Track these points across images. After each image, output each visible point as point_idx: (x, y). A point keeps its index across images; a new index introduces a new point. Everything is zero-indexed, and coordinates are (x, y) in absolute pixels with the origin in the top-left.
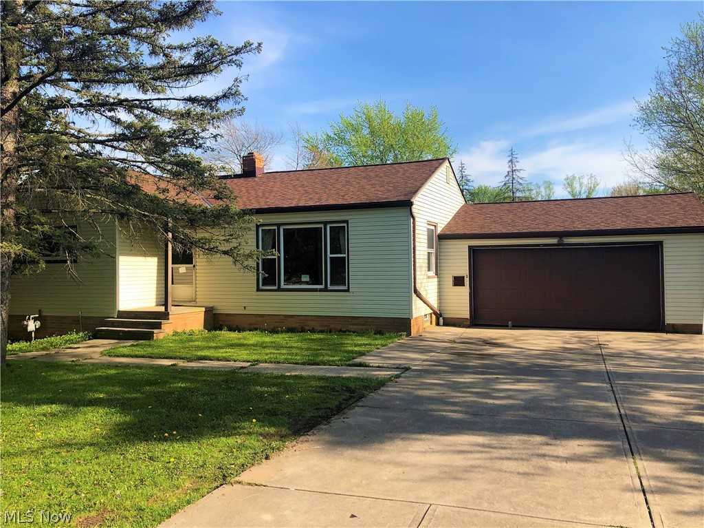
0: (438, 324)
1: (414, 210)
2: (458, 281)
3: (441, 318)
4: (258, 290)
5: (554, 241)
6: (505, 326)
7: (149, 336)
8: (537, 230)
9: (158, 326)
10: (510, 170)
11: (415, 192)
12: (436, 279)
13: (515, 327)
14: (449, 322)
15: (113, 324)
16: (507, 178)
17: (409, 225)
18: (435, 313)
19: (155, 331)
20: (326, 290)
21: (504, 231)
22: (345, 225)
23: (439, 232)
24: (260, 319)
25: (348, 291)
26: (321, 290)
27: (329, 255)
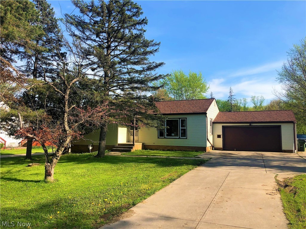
0: (213, 149)
1: (207, 115)
2: (219, 136)
3: (214, 148)
4: (158, 138)
5: (248, 125)
6: (234, 150)
7: (130, 151)
8: (243, 121)
9: (132, 148)
10: (230, 95)
11: (207, 110)
12: (212, 136)
13: (236, 150)
14: (216, 149)
15: (117, 147)
16: (229, 98)
17: (205, 119)
18: (212, 146)
19: (132, 149)
20: (179, 138)
21: (233, 121)
22: (186, 119)
23: (213, 121)
24: (159, 147)
25: (187, 139)
26: (178, 138)
27: (181, 128)
